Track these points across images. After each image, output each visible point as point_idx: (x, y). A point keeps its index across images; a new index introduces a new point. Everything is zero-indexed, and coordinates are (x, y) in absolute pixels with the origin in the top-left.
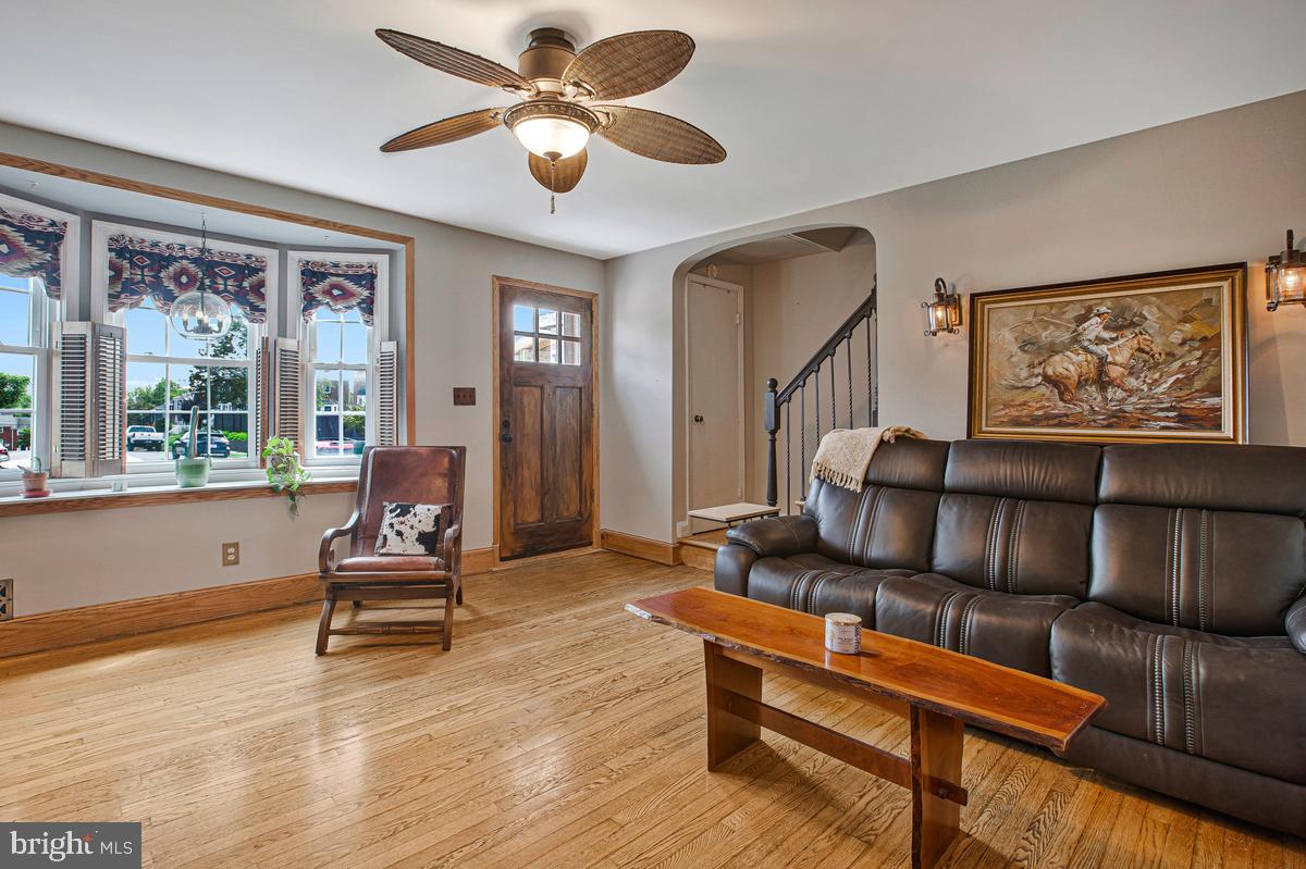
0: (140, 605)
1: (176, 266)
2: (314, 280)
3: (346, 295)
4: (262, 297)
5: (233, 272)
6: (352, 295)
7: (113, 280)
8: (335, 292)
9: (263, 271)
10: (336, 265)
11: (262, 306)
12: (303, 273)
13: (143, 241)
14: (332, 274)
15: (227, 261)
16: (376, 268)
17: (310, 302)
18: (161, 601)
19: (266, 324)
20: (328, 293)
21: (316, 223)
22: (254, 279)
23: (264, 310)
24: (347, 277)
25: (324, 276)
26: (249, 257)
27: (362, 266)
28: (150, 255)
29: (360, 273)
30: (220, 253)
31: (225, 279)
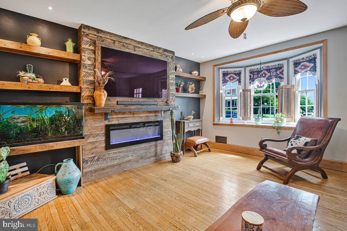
0: (244, 148)
1: (262, 72)
2: (298, 65)
3: (306, 67)
4: (283, 74)
5: (275, 70)
6: (308, 67)
7: (250, 79)
8: (303, 67)
9: (283, 67)
10: (303, 59)
11: (283, 77)
12: (294, 64)
13: (255, 69)
14: (302, 62)
15: (273, 67)
16: (316, 55)
17: (296, 72)
18: (248, 148)
19: (284, 82)
20: (301, 68)
21: (286, 50)
22: (281, 70)
23: (283, 78)
24: (306, 61)
25: (300, 63)
26: (279, 65)
27: (311, 56)
28: (256, 72)
29: (311, 58)
30: (271, 66)
31: (273, 72)
